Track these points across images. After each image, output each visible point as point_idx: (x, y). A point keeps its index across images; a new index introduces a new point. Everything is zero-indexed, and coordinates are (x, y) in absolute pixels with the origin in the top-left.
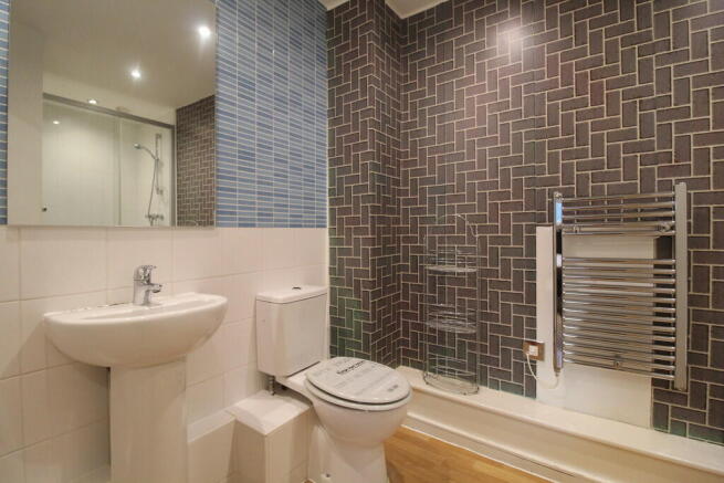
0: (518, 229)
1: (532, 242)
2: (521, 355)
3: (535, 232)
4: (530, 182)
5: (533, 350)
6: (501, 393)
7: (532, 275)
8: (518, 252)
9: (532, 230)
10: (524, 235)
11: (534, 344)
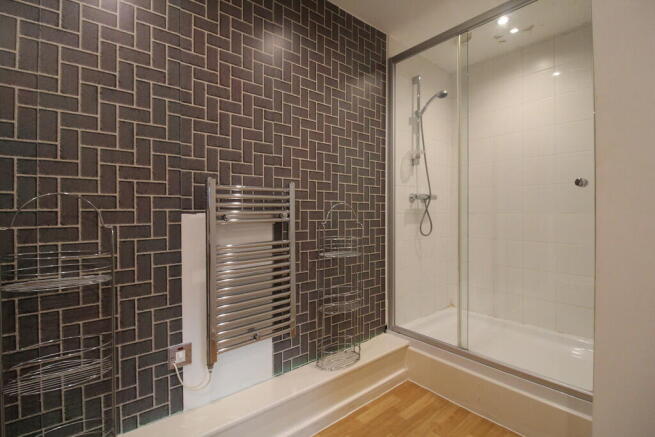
0: (160, 216)
1: (176, 232)
2: (164, 369)
3: (180, 220)
4: (174, 162)
5: (181, 356)
6: (141, 429)
7: (177, 271)
8: (162, 244)
9: (177, 217)
10: (168, 223)
11: (180, 349)
